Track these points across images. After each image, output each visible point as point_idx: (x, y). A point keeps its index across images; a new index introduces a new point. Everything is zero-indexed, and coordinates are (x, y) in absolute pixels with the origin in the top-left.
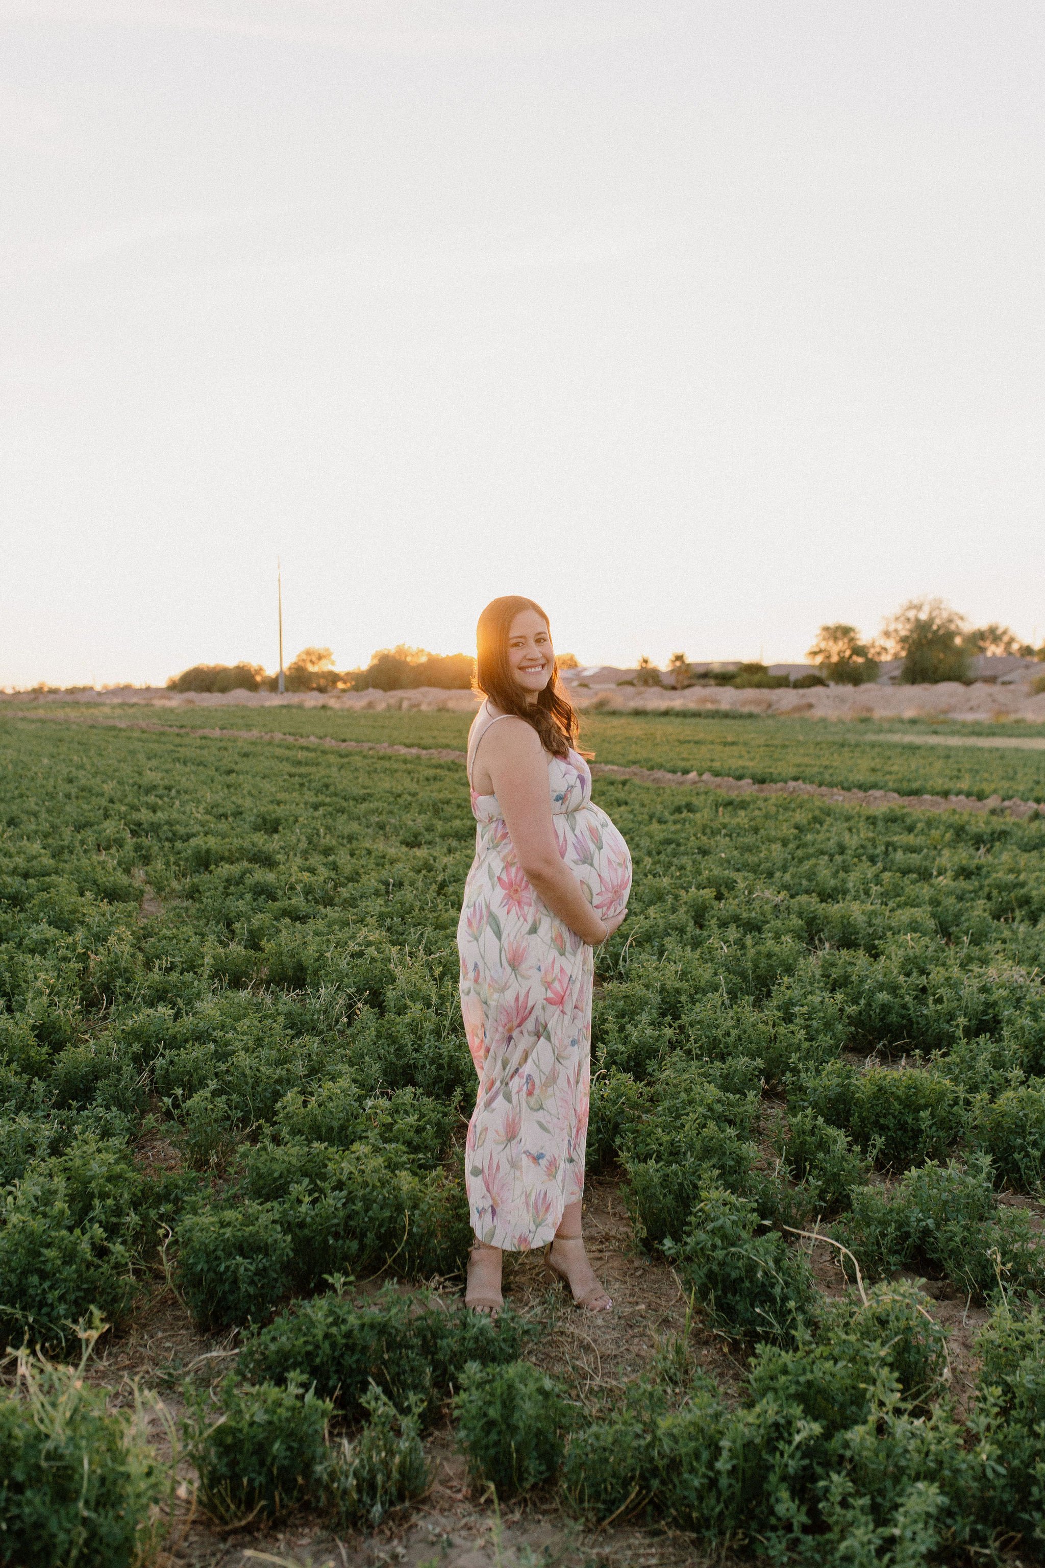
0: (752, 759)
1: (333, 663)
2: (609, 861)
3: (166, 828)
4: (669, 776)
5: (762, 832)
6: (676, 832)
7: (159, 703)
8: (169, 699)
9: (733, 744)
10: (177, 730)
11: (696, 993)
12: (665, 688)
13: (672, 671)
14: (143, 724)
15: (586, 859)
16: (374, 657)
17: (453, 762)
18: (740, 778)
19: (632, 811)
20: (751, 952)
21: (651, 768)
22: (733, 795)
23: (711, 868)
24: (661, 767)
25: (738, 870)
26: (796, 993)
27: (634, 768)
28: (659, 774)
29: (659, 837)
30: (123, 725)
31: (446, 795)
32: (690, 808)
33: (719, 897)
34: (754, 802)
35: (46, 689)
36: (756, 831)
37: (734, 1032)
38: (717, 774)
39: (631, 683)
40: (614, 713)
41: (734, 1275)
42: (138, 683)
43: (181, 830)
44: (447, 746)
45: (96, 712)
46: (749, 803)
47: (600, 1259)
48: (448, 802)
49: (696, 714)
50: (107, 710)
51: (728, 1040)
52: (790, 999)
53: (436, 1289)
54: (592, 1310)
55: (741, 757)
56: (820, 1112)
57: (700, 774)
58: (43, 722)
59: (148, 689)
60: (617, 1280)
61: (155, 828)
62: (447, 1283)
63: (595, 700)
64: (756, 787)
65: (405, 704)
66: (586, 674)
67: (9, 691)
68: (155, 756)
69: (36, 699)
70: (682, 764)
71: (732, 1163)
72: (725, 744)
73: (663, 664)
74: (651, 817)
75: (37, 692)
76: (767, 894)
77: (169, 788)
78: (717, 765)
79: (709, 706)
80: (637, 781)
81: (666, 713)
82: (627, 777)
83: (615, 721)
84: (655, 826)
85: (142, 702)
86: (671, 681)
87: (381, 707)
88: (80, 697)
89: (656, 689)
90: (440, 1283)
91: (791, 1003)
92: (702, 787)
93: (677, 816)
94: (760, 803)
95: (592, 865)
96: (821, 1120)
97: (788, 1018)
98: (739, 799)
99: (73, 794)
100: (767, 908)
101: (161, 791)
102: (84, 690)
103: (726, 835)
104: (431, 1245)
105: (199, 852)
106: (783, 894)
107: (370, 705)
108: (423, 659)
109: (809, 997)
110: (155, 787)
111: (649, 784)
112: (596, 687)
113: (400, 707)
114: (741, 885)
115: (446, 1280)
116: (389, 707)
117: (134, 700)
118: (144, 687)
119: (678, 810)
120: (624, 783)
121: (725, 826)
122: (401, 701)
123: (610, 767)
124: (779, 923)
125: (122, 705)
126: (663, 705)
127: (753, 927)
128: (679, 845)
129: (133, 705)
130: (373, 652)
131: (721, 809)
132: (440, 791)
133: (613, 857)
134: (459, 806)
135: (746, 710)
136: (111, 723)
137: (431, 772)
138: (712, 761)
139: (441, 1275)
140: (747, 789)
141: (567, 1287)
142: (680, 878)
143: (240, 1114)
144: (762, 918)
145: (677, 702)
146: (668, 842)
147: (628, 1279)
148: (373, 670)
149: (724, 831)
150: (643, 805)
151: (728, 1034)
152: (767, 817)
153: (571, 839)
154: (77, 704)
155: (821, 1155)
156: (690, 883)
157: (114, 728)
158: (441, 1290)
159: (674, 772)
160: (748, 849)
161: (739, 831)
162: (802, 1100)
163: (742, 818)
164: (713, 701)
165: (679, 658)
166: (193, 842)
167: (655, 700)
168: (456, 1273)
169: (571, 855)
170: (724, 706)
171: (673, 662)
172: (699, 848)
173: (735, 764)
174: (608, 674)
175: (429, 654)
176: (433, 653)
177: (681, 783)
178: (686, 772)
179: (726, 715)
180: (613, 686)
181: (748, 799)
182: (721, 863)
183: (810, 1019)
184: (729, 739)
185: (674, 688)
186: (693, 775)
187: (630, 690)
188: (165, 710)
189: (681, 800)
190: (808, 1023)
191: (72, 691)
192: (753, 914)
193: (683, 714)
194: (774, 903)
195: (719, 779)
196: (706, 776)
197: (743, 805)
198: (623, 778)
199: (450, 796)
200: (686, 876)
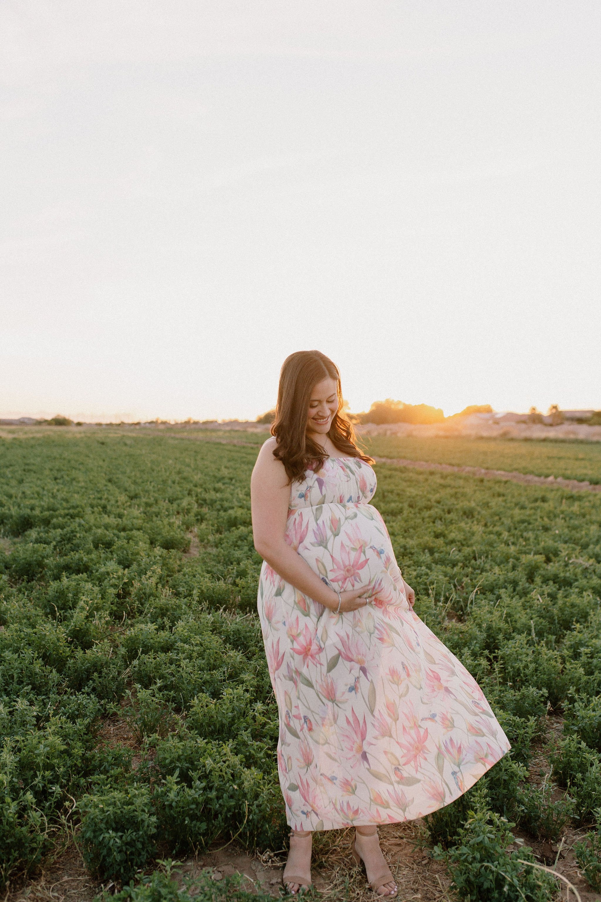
0: (592, 469)
1: (349, 408)
2: (342, 545)
3: (218, 502)
4: (536, 479)
5: (588, 517)
6: (530, 515)
7: (251, 430)
8: (256, 427)
9: (582, 459)
10: (252, 445)
11: (513, 632)
12: (546, 425)
13: (550, 416)
14: (235, 441)
15: (322, 542)
16: (373, 405)
17: (405, 467)
18: (582, 480)
19: (505, 501)
20: (560, 602)
21: (526, 474)
22: (575, 492)
23: (546, 541)
24: (532, 473)
25: (566, 542)
26: (585, 636)
27: (515, 473)
28: (530, 477)
29: (517, 518)
30: (224, 442)
31: (393, 487)
32: (544, 500)
33: (548, 560)
34: (587, 496)
35: (192, 422)
36: (584, 516)
37: (532, 666)
38: (568, 478)
39: (524, 422)
40: (512, 440)
41: (486, 885)
42: (242, 418)
43: (226, 504)
44: (404, 458)
45: (214, 434)
46: (583, 497)
47: (399, 845)
48: (392, 492)
49: (563, 441)
50: (221, 434)
51: (527, 671)
52: (580, 640)
53: (266, 862)
54: (379, 895)
55: (585, 468)
56: (584, 738)
57: (556, 477)
58: (182, 439)
59: (247, 423)
60: (407, 866)
61: (212, 503)
62: (275, 858)
63: (501, 432)
64: (591, 487)
65: (389, 433)
66: (498, 416)
67: (172, 422)
68: (233, 460)
69: (185, 427)
70: (546, 471)
71: (506, 778)
72: (577, 459)
73: (545, 411)
74: (516, 504)
75: (187, 423)
76: (580, 560)
77: (231, 479)
78: (568, 472)
79: (572, 436)
80: (515, 481)
81: (545, 440)
82: (509, 478)
83: (512, 445)
84: (517, 511)
85: (241, 429)
86: (549, 421)
87: (375, 434)
88: (210, 427)
89: (539, 426)
90: (270, 857)
91: (580, 644)
92: (555, 486)
93: (533, 505)
94: (591, 498)
95: (326, 547)
96: (583, 745)
97: (576, 656)
98: (577, 495)
99: (177, 482)
100: (579, 570)
101: (227, 481)
102: (212, 422)
103: (562, 518)
104: (264, 828)
105: (231, 518)
106: (592, 561)
107: (369, 433)
108: (401, 407)
109: (594, 641)
110: (223, 478)
111: (522, 484)
112: (502, 424)
113: (385, 434)
114: (564, 554)
115: (275, 855)
116: (379, 434)
117: (237, 428)
118: (244, 421)
119: (536, 500)
120: (506, 482)
121: (562, 512)
122: (386, 431)
123: (500, 472)
124: (584, 582)
125: (230, 431)
126: (543, 435)
127: (567, 583)
128: (529, 523)
129: (237, 431)
130: (373, 402)
131: (564, 501)
132: (389, 484)
133: (347, 543)
134: (398, 494)
135: (595, 439)
136: (218, 441)
137: (388, 473)
138: (566, 469)
139: (273, 850)
140: (585, 488)
141: (364, 871)
142: (525, 546)
143: (174, 705)
144: (574, 577)
145: (552, 433)
146: (523, 521)
147: (415, 866)
148: (372, 413)
149: (561, 516)
150: (513, 497)
151: (526, 667)
152: (593, 507)
153: (313, 526)
154: (207, 430)
155: (579, 775)
156: (531, 550)
157: (220, 444)
158: (269, 864)
159: (539, 476)
160: (575, 528)
161: (572, 516)
162: (573, 724)
163: (576, 508)
164: (574, 433)
165: (555, 407)
166: (231, 512)
167: (538, 432)
168: (284, 850)
169: (310, 538)
170: (581, 436)
171: (551, 410)
172: (543, 527)
173: (580, 472)
174: (510, 417)
175: (404, 404)
176: (407, 403)
177: (542, 483)
178: (547, 476)
179: (582, 442)
180: (513, 424)
181: (583, 495)
182: (554, 538)
183: (592, 657)
184: (581, 456)
185: (551, 425)
186: (551, 478)
187: (523, 426)
188: (253, 434)
189: (539, 494)
190: (590, 660)
191: (205, 423)
192: (568, 574)
193: (556, 441)
194: (585, 567)
195: (567, 482)
196: (559, 479)
197: (580, 498)
198: (504, 479)
199: (394, 488)
200: (529, 545)
